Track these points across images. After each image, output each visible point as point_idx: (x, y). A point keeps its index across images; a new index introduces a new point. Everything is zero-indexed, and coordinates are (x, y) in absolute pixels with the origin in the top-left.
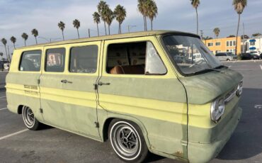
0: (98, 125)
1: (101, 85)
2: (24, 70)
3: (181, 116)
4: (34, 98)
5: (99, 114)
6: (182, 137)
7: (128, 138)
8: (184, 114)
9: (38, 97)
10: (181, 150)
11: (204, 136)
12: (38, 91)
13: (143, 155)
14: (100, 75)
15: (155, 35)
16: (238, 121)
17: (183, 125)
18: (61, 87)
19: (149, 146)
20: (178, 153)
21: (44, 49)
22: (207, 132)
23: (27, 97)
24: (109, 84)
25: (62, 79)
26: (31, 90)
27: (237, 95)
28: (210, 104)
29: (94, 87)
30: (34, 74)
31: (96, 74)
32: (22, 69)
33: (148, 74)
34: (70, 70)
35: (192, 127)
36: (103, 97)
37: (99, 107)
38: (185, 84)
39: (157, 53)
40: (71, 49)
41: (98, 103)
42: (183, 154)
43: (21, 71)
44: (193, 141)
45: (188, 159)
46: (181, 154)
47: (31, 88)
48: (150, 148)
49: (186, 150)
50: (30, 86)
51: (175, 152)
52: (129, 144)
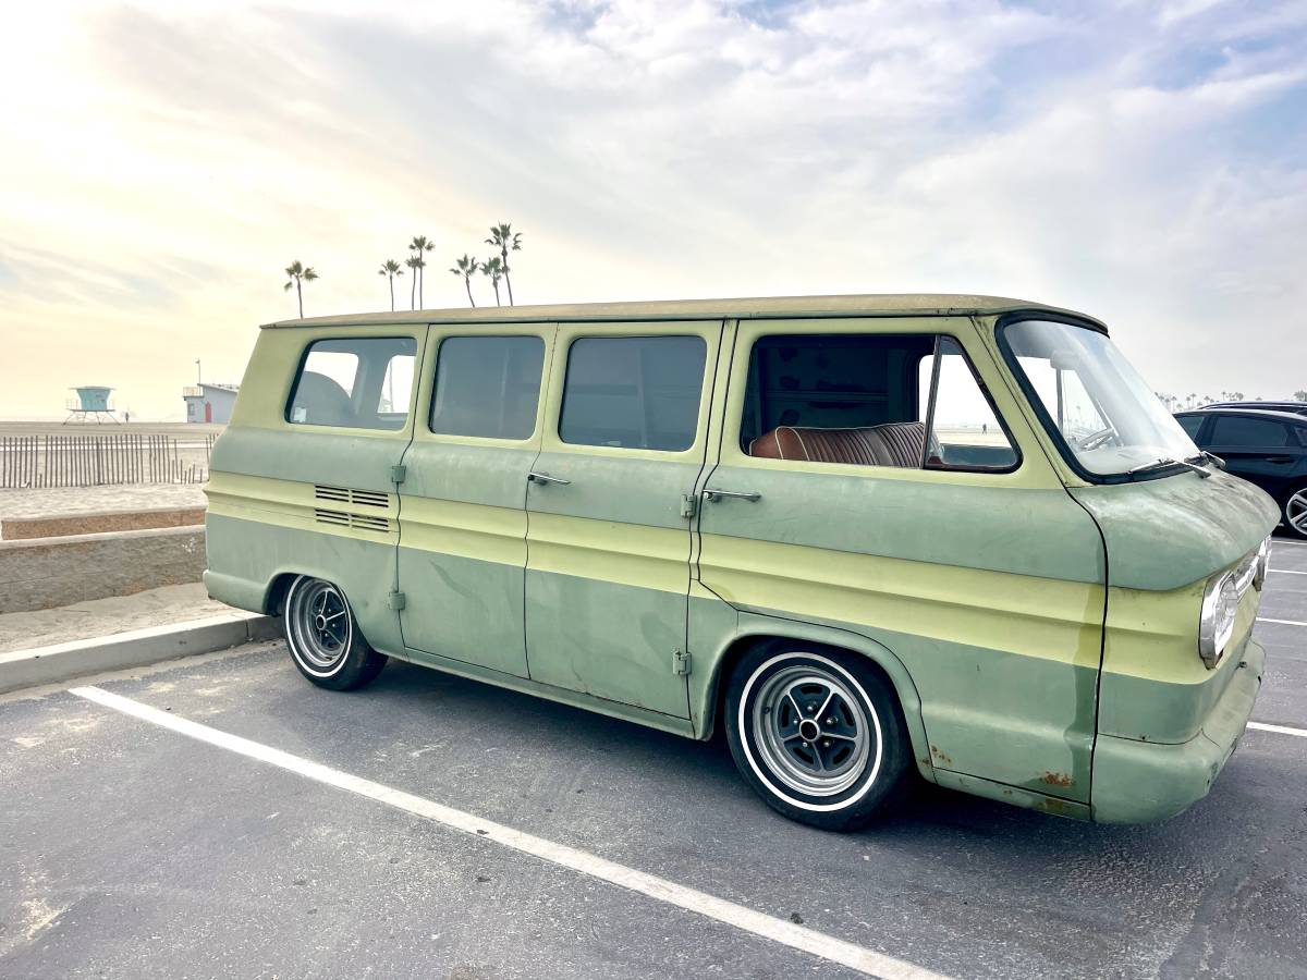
2: (314, 421)
3: (1075, 636)
4: (363, 543)
5: (698, 619)
6: (1072, 719)
7: (822, 721)
8: (1087, 627)
9: (388, 539)
10: (1063, 769)
11: (1165, 713)
14: (712, 460)
15: (975, 315)
17: (1081, 671)
20: (1051, 779)
24: (756, 499)
26: (348, 507)
28: (1197, 591)
29: (685, 507)
31: (693, 453)
32: (300, 414)
34: (562, 433)
35: (1118, 678)
37: (699, 592)
38: (1096, 511)
40: (573, 343)
41: (695, 576)
42: (1074, 784)
43: (298, 422)
44: (1118, 732)
45: (1090, 804)
46: (1064, 782)
47: (354, 502)
48: (928, 762)
49: (1089, 768)
50: (350, 493)
51: (1038, 774)
52: (823, 746)
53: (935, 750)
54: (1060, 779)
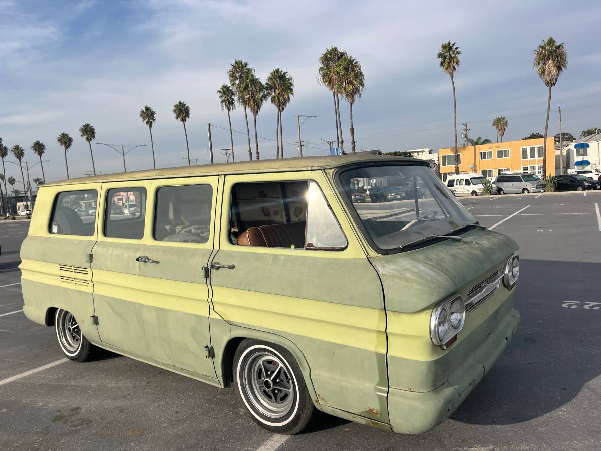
0: (211, 353)
1: (218, 268)
2: (60, 232)
3: (374, 336)
4: (80, 292)
5: (214, 329)
6: (377, 380)
7: (274, 381)
8: (379, 332)
9: (89, 290)
10: (376, 406)
11: (419, 376)
12: (88, 277)
13: (303, 416)
14: (216, 248)
15: (323, 169)
16: (505, 342)
17: (378, 355)
18: (137, 271)
19: (313, 398)
20: (371, 411)
21: (102, 188)
22: (424, 368)
23: (65, 289)
24: (233, 267)
25: (138, 255)
26: (73, 275)
27: (505, 284)
28: (428, 312)
29: (203, 273)
30: (80, 242)
31: (208, 245)
32: (55, 229)
33: (311, 247)
34: (154, 235)
35: (395, 358)
36: (222, 295)
37: (214, 315)
38: (381, 271)
39: (329, 206)
40: (158, 191)
41: (212, 307)
42: (381, 414)
43: (54, 233)
44: (399, 387)
45: (390, 424)
46: (377, 413)
47: (75, 272)
48: (317, 402)
49: (386, 406)
50: (73, 268)
51: (365, 408)
52: (275, 392)
53: (319, 396)
54: (374, 412)
